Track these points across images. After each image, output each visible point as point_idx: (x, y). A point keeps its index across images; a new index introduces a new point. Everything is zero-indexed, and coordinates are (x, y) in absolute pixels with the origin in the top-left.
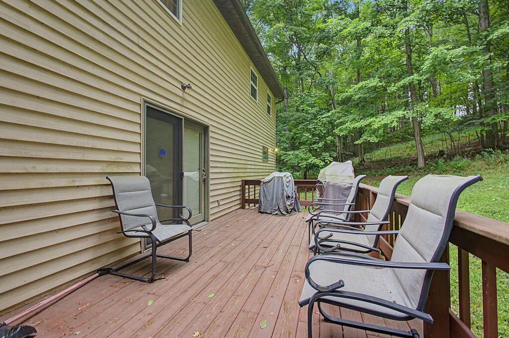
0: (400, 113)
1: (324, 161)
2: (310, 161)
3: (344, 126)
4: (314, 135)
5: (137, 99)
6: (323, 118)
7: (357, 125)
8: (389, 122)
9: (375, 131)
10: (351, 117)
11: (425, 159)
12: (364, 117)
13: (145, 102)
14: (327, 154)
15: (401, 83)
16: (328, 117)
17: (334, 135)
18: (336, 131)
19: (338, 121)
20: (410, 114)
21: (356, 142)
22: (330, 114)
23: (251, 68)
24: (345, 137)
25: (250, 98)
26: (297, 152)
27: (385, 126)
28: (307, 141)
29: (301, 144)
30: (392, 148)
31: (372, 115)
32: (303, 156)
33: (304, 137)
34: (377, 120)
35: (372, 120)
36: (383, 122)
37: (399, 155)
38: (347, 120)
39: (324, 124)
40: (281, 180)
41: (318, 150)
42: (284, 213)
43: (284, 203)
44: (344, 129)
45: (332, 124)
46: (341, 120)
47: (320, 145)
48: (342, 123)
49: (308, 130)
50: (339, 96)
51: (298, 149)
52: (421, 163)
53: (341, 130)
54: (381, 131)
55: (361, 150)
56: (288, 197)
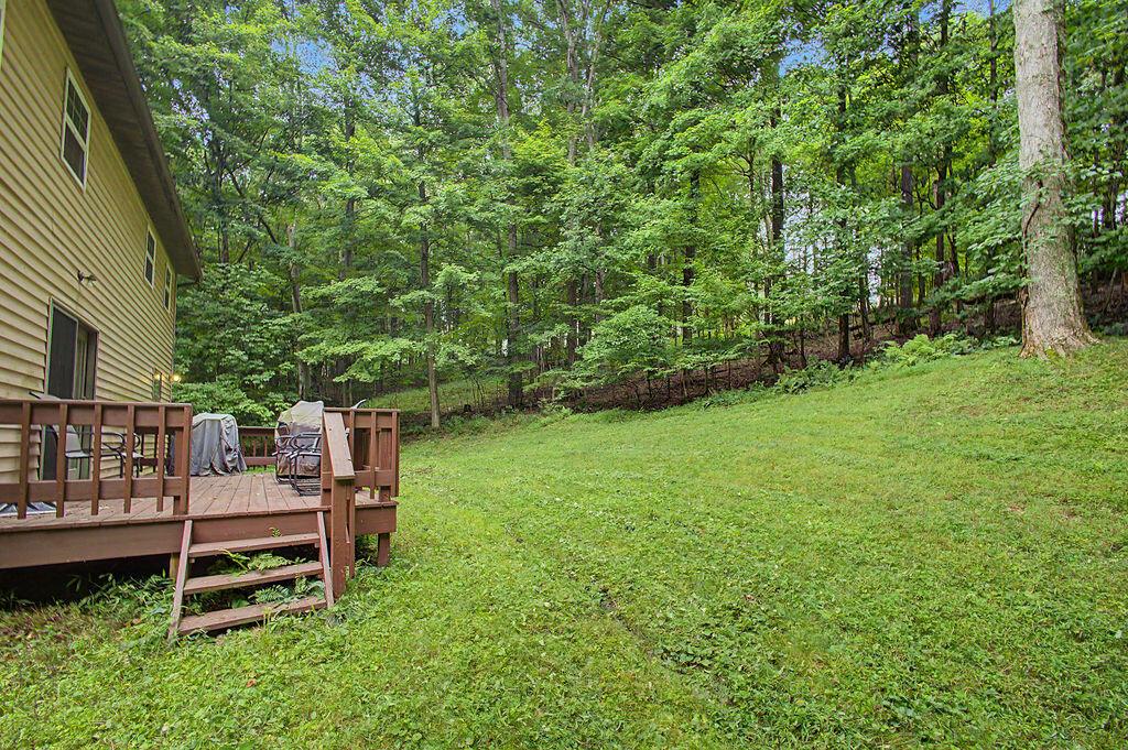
0: (404, 343)
1: (272, 409)
2: (241, 407)
3: (315, 348)
4: (251, 356)
5: (46, 299)
6: (274, 325)
7: (341, 350)
8: (388, 354)
9: (367, 365)
10: (329, 332)
11: (442, 416)
12: (352, 338)
13: (54, 302)
14: (280, 396)
15: (407, 297)
16: (284, 325)
17: (293, 360)
18: (300, 354)
19: (304, 336)
20: (419, 347)
21: (336, 380)
22: (288, 320)
23: (149, 228)
24: (317, 367)
25: (144, 281)
26: (209, 386)
27: (384, 358)
28: (236, 366)
29: (221, 370)
30: (403, 395)
31: (365, 337)
32: (226, 395)
33: (230, 357)
34: (373, 347)
35: (364, 345)
36: (380, 352)
37: (413, 408)
38: (321, 336)
39: (277, 337)
40: (217, 426)
41: (262, 386)
42: (221, 472)
43: (222, 459)
44: (316, 353)
45: (291, 340)
46: (311, 335)
47: (266, 377)
48: (312, 342)
49: (241, 346)
50: (308, 291)
51: (212, 379)
52: (436, 422)
53: (309, 353)
54: (377, 366)
55: (347, 394)
56: (229, 450)
